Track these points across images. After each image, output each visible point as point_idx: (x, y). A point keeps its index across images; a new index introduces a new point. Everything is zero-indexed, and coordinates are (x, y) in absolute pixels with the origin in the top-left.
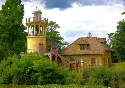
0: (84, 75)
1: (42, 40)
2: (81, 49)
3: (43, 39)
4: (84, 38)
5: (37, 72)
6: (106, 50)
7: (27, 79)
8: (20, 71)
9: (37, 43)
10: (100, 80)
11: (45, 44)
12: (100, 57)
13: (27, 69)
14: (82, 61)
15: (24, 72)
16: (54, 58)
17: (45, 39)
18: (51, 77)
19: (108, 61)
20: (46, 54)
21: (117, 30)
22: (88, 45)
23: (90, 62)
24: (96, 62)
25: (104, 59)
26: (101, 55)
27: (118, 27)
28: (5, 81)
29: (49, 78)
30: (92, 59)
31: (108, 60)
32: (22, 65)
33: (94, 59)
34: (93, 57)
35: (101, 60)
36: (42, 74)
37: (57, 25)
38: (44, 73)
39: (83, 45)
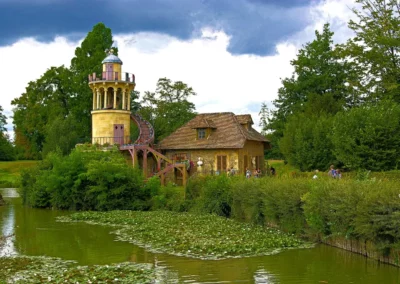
0: (188, 191)
1: (122, 119)
2: (199, 138)
3: (123, 116)
4: (208, 114)
5: (94, 184)
6: (247, 140)
7: (76, 198)
8: (61, 182)
9: (110, 125)
10: (214, 201)
11: (127, 126)
12: (235, 155)
13: (76, 179)
14: (200, 163)
15: (72, 185)
16: (140, 155)
17: (128, 117)
18: (124, 196)
19: (254, 162)
20: (125, 147)
21: (278, 98)
22: (214, 129)
23: (215, 165)
24: (228, 164)
25: (246, 157)
26: (238, 149)
27: (281, 92)
28: (38, 201)
29: (119, 197)
30: (219, 158)
31: (256, 161)
32: (67, 170)
33: (225, 158)
34: (222, 154)
35: (237, 161)
36: (106, 188)
37: (190, 89)
38: (110, 186)
39: (204, 128)
